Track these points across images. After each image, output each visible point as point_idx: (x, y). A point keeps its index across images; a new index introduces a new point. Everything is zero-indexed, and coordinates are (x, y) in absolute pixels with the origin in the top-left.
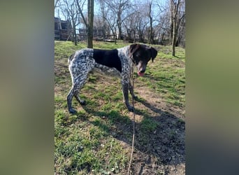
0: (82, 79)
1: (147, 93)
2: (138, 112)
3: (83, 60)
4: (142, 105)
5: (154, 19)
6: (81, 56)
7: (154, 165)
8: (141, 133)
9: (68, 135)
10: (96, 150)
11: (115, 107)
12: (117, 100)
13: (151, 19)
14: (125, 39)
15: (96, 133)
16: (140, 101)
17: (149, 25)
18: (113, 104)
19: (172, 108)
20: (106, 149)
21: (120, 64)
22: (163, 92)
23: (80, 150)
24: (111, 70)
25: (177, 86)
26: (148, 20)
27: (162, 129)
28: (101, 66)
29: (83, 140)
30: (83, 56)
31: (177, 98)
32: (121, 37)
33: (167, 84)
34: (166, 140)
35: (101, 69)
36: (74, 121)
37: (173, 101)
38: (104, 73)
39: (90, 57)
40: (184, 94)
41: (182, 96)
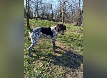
0: (37, 41)
1: (59, 44)
2: (59, 53)
3: (37, 32)
4: (60, 50)
5: (53, 10)
6: (36, 31)
7: (72, 73)
8: (63, 61)
9: (34, 68)
10: (49, 72)
11: (49, 51)
12: (48, 48)
13: (52, 10)
14: (40, 18)
15: (46, 65)
16: (58, 48)
17: (51, 13)
18: (48, 50)
19: (70, 49)
20: (53, 71)
21: (52, 33)
22: (64, 43)
23: (42, 73)
24: (48, 36)
25: (68, 40)
26: (51, 11)
27: (70, 58)
28: (44, 34)
29: (42, 69)
30: (37, 31)
31: (70, 45)
32: (39, 17)
33: (65, 40)
34: (72, 62)
35: (45, 36)
36: (33, 61)
37: (70, 47)
38: (45, 38)
39: (40, 31)
40: (71, 43)
41: (71, 44)
